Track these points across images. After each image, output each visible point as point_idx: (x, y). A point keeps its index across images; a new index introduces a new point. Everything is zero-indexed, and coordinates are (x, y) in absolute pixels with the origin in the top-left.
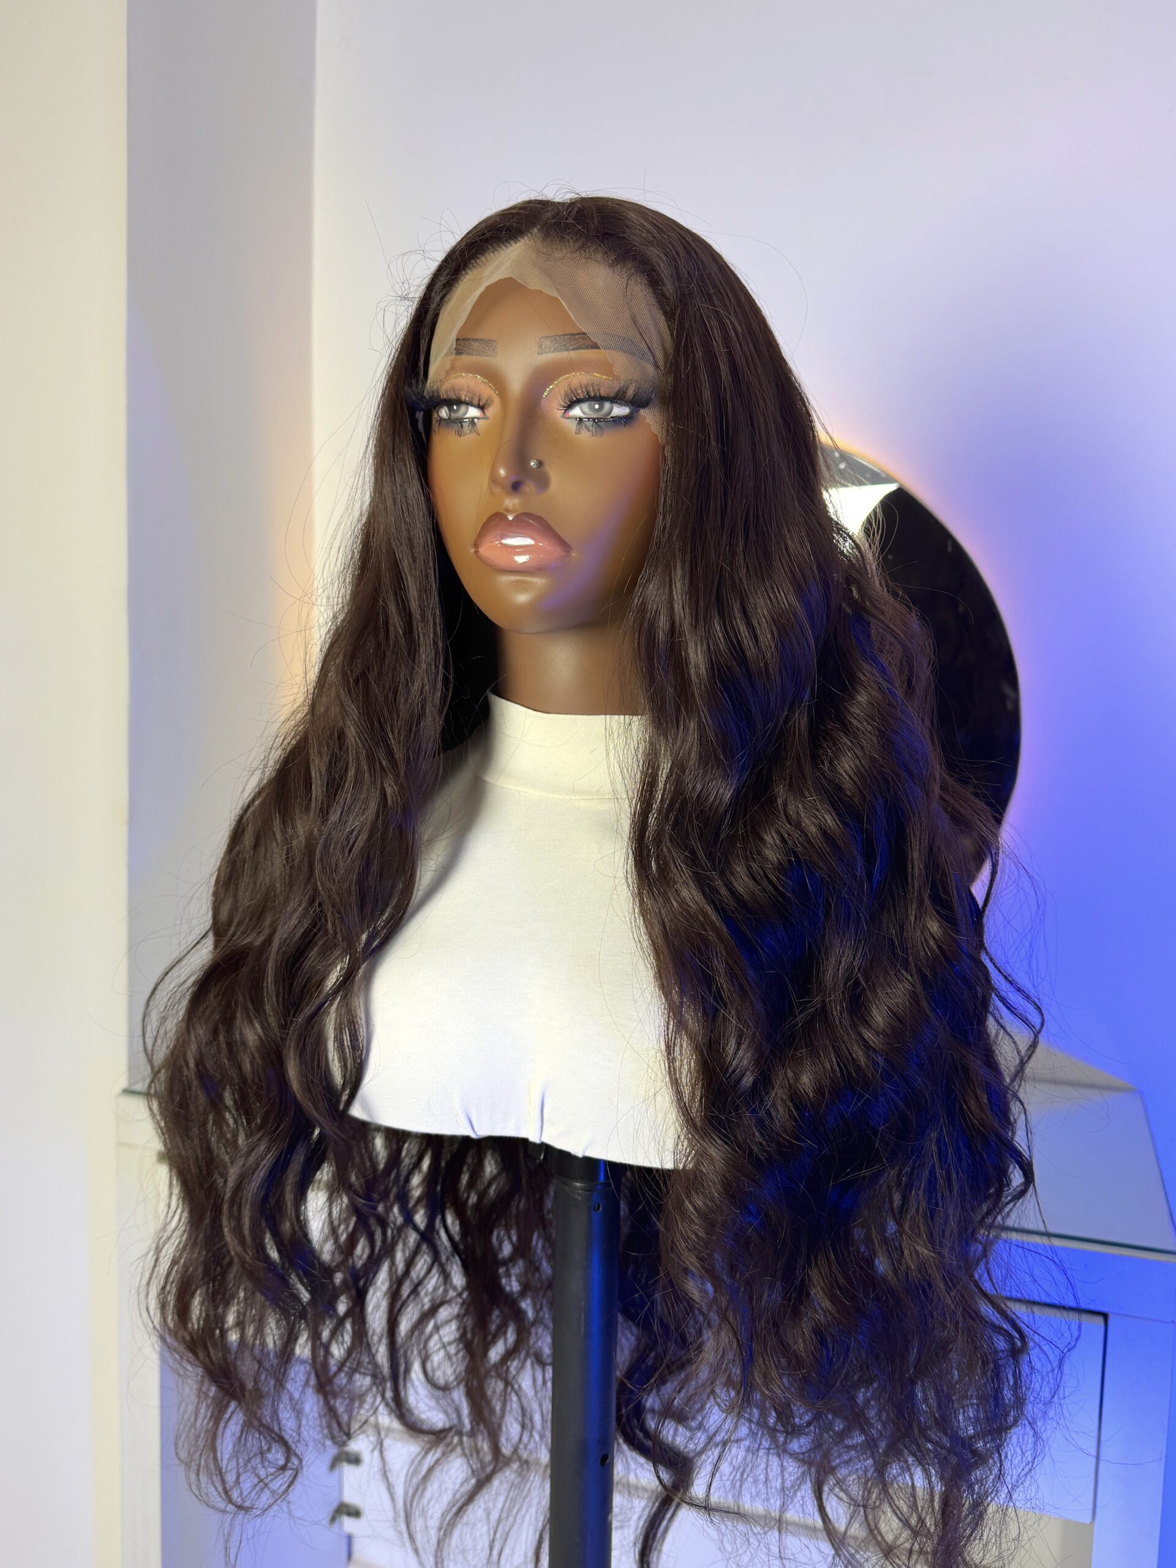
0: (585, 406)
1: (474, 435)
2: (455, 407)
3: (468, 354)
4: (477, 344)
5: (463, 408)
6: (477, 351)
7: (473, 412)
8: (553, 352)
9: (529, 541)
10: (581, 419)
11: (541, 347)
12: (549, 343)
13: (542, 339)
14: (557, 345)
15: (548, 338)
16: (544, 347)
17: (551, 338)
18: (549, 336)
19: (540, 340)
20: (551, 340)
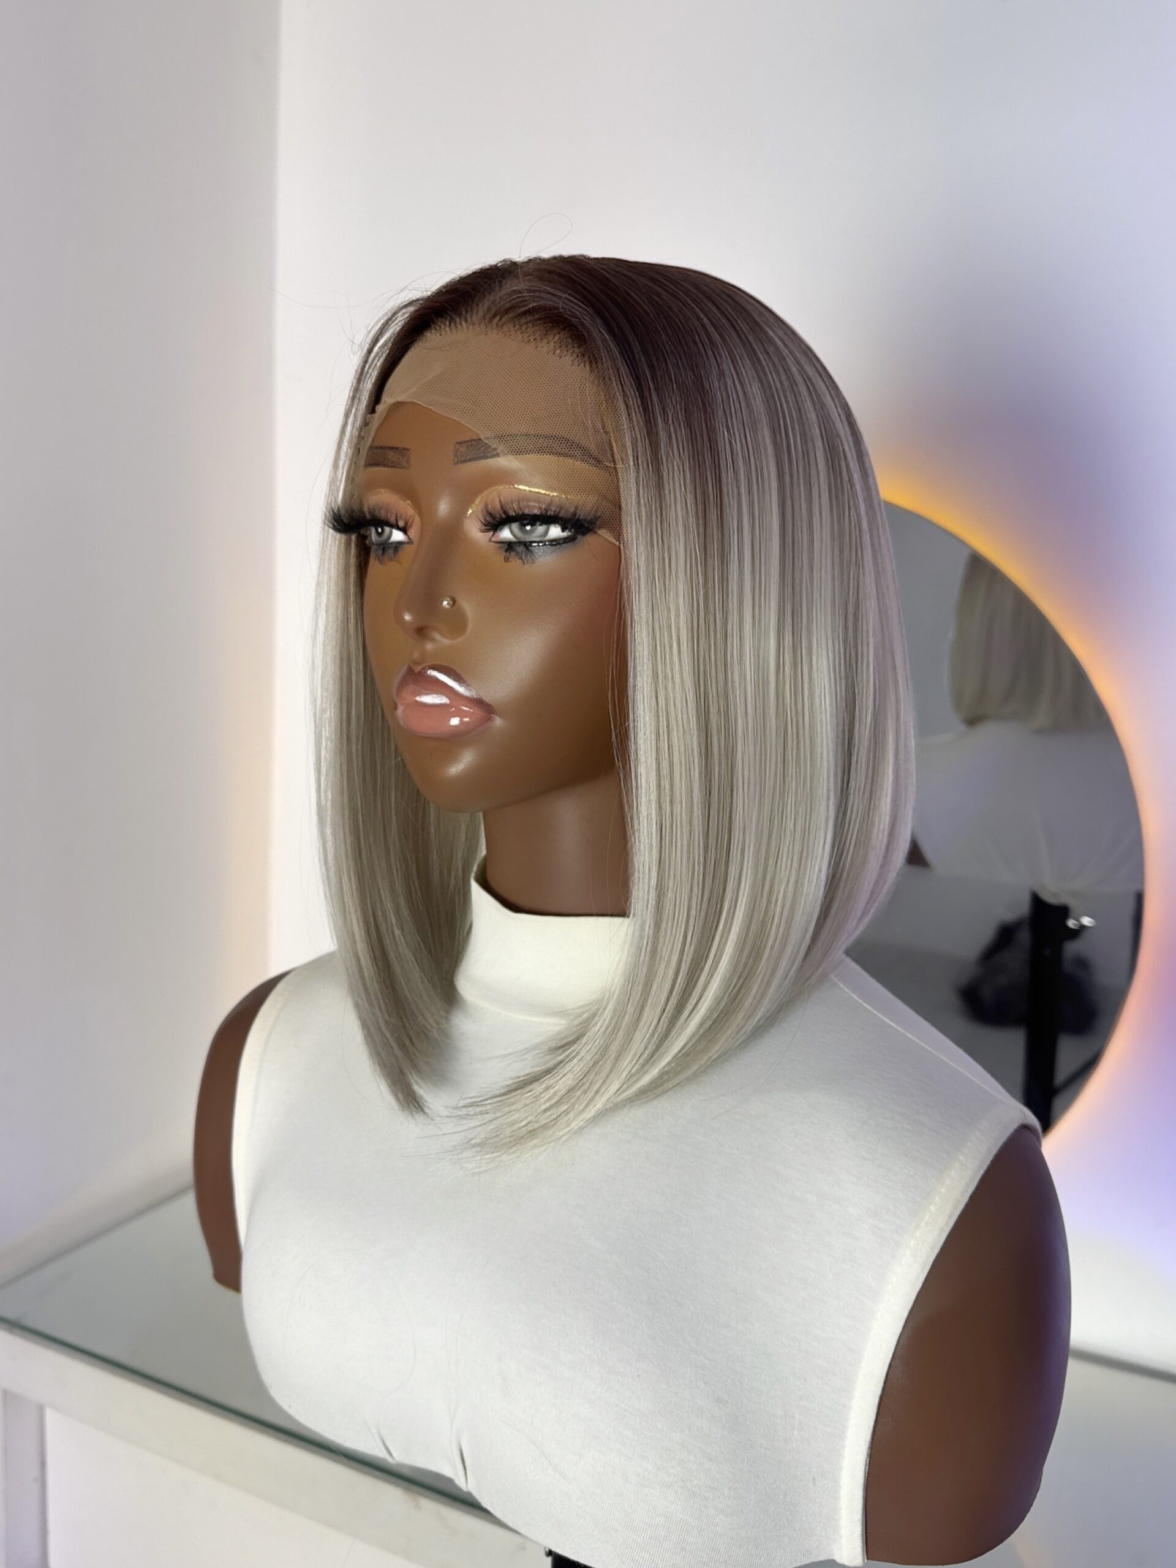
0: (515, 526)
2: (380, 530)
3: (384, 466)
4: (391, 453)
5: (388, 530)
6: (393, 462)
8: (470, 460)
10: (509, 546)
11: (456, 456)
12: (464, 450)
13: (457, 446)
14: (473, 452)
15: (463, 445)
16: (459, 455)
17: (467, 443)
18: (465, 442)
19: (455, 447)
20: (467, 446)
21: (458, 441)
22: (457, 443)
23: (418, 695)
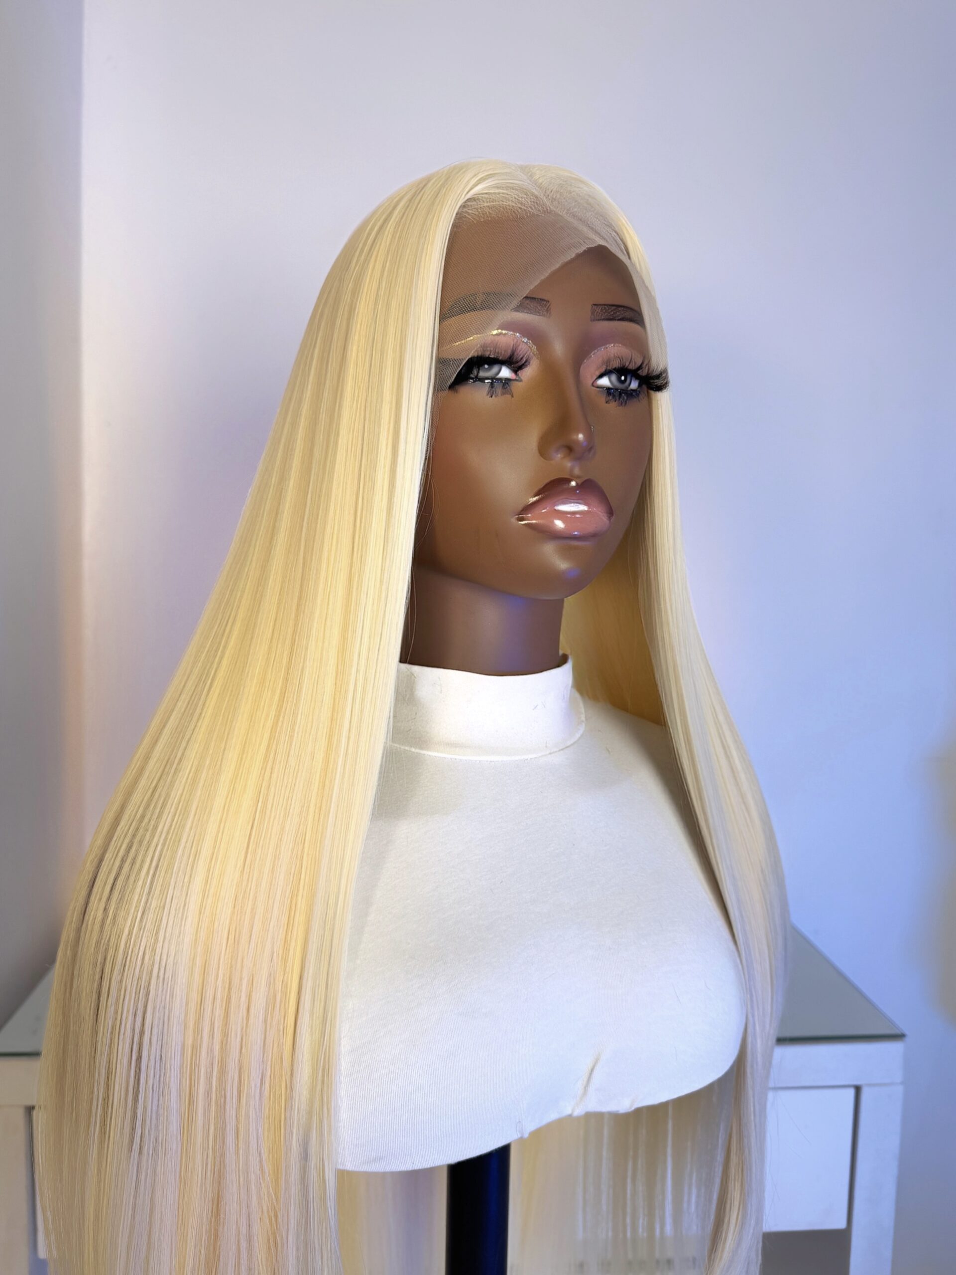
0: (613, 377)
1: (509, 396)
5: (495, 369)
7: (505, 372)
8: (604, 320)
9: (583, 508)
11: (593, 313)
12: (599, 311)
13: (593, 306)
14: (606, 314)
15: (599, 306)
16: (595, 314)
17: (602, 307)
18: (600, 305)
19: (592, 307)
20: (602, 309)
21: (595, 303)
22: (595, 305)
23: (557, 505)
